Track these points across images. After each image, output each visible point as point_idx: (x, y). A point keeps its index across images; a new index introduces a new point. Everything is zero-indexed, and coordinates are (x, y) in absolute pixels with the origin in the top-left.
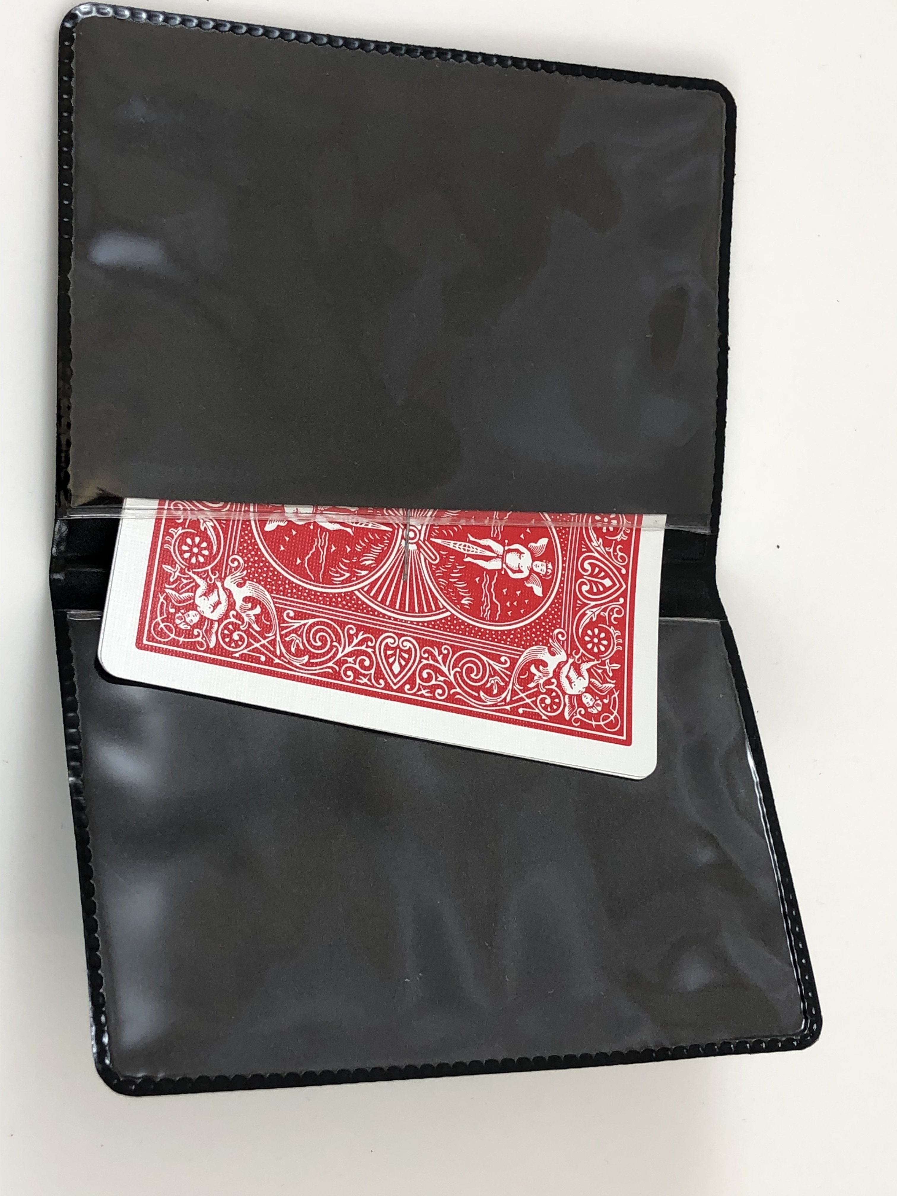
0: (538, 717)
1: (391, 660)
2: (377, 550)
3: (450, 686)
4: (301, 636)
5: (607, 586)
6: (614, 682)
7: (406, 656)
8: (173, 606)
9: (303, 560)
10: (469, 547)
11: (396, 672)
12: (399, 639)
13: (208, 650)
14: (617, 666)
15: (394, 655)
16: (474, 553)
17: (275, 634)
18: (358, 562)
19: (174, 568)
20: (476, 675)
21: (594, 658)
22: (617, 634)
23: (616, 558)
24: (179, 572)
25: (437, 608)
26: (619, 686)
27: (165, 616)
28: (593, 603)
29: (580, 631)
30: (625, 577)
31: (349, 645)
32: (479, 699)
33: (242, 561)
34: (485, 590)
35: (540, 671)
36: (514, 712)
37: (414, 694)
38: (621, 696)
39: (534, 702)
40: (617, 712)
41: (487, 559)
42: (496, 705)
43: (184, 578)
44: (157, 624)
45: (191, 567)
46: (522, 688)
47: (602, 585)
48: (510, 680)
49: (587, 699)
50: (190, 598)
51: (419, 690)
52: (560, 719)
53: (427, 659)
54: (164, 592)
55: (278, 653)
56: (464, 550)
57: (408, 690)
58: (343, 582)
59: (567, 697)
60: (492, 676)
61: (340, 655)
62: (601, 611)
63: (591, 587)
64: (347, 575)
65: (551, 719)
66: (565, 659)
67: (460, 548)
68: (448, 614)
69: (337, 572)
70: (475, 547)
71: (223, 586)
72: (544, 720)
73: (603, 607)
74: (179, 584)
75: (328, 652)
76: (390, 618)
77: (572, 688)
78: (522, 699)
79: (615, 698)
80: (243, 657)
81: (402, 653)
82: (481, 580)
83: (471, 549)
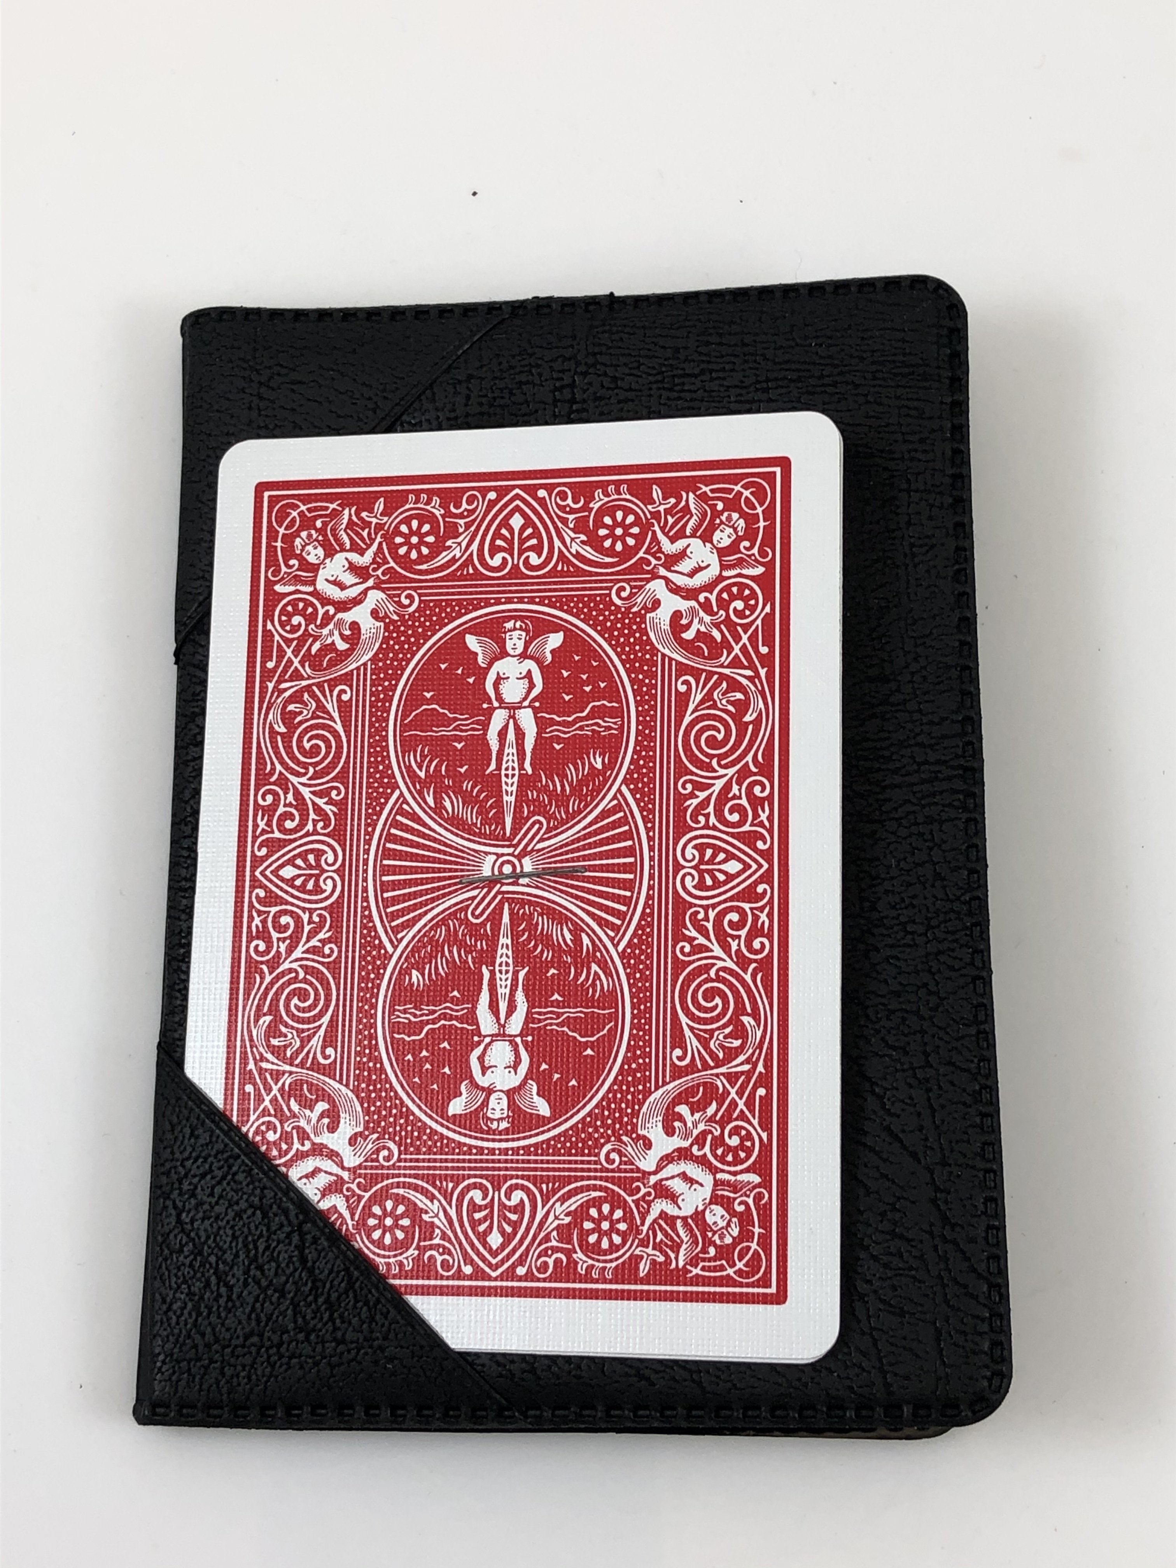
0: (768, 620)
1: (722, 877)
2: (543, 923)
3: (744, 773)
4: (711, 1032)
5: (522, 521)
6: (684, 495)
7: (709, 852)
8: (704, 1250)
9: (586, 1045)
10: (507, 769)
11: (740, 866)
12: (684, 867)
13: (766, 1184)
14: (657, 493)
15: (711, 872)
16: (515, 758)
17: (717, 1075)
18: (569, 952)
19: (642, 1257)
20: (719, 731)
21: (650, 533)
22: (602, 497)
23: (474, 510)
24: (647, 1247)
25: (618, 808)
26: (691, 485)
27: (724, 1262)
28: (557, 543)
29: (608, 560)
30: (502, 492)
31: (712, 951)
32: (757, 722)
33: (608, 1147)
34: (573, 731)
35: (692, 622)
36: (767, 661)
37: (770, 831)
38: (708, 481)
39: (746, 628)
40: (736, 484)
41: (520, 734)
42: (763, 693)
43: (655, 1237)
44: (739, 1272)
45: (634, 1229)
46: (725, 652)
47: (523, 529)
48: (716, 673)
49: (723, 537)
50: (686, 1224)
51: (761, 824)
52: (766, 581)
53: (707, 816)
54: (684, 1266)
55: (746, 1067)
56: (513, 775)
57: (765, 843)
58: (608, 974)
59: (726, 574)
60: (715, 702)
61: (730, 964)
62: (568, 527)
63: (531, 548)
64: (594, 967)
65: (769, 597)
66: (663, 582)
67: (512, 785)
68: (624, 788)
69: (594, 984)
70: (505, 759)
71: (655, 1173)
72: (773, 608)
73: (560, 525)
74: (666, 1245)
75: (731, 986)
76: (651, 888)
77: (709, 565)
78: (744, 649)
79: (712, 491)
80: (765, 1125)
81: (706, 858)
82: (559, 740)
83: (510, 764)
